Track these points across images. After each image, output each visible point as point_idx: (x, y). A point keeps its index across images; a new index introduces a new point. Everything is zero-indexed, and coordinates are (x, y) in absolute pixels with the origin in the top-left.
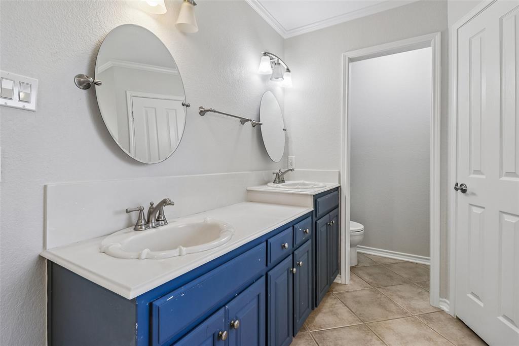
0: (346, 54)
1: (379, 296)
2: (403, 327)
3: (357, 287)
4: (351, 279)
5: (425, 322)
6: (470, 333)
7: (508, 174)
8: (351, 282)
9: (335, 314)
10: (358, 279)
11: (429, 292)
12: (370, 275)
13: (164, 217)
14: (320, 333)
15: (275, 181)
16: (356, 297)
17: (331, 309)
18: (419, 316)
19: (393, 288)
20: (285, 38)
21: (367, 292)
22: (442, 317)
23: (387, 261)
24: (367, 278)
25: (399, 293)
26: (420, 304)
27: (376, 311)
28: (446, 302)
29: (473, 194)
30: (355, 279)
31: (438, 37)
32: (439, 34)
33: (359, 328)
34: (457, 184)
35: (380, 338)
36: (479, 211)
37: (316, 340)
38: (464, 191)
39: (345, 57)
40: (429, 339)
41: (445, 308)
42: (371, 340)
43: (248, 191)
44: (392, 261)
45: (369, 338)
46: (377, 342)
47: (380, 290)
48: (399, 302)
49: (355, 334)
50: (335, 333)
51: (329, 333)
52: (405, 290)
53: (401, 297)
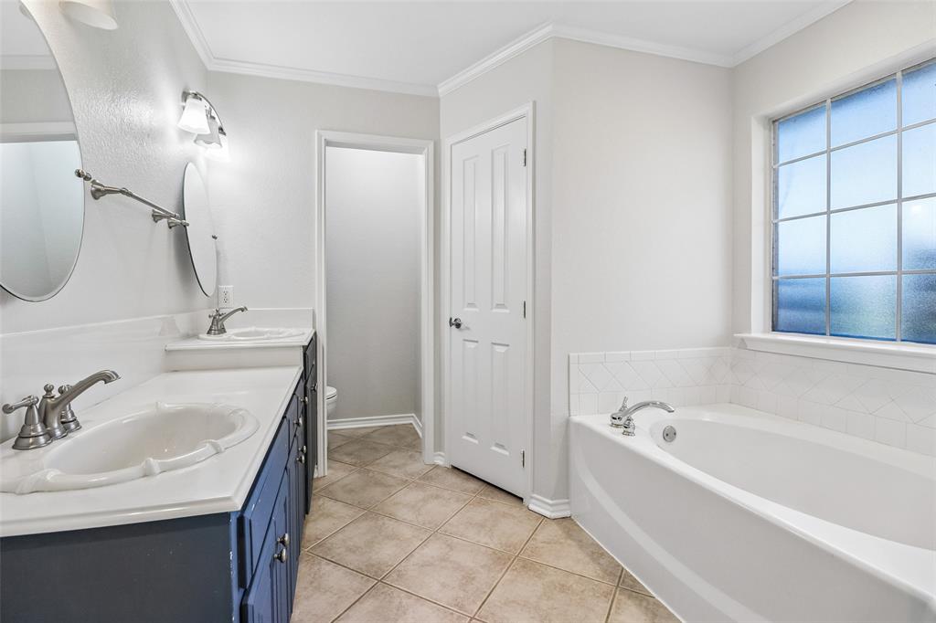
0: (322, 132)
1: (371, 474)
2: (410, 496)
3: (340, 474)
4: (329, 468)
5: (427, 482)
6: (465, 476)
7: (499, 306)
8: (331, 471)
9: (328, 516)
10: (338, 465)
11: (420, 452)
12: (350, 454)
13: (73, 415)
14: (320, 545)
15: (210, 330)
16: (347, 485)
17: (320, 512)
18: (420, 479)
19: (383, 460)
20: (209, 69)
21: (356, 476)
22: (439, 471)
23: (363, 432)
24: (347, 459)
25: (391, 464)
26: (415, 467)
27: (377, 492)
28: (440, 455)
29: (468, 328)
30: (333, 465)
31: (431, 146)
32: (432, 144)
33: (365, 517)
34: (451, 319)
35: (391, 517)
36: (472, 345)
37: (321, 554)
38: (458, 326)
39: (320, 137)
40: (437, 497)
41: (440, 461)
42: (384, 524)
43: (168, 352)
44: (369, 431)
45: (380, 523)
46: (391, 523)
47: (370, 468)
48: (395, 473)
49: (364, 525)
50: (340, 536)
51: (333, 540)
52: (396, 458)
53: (395, 467)
